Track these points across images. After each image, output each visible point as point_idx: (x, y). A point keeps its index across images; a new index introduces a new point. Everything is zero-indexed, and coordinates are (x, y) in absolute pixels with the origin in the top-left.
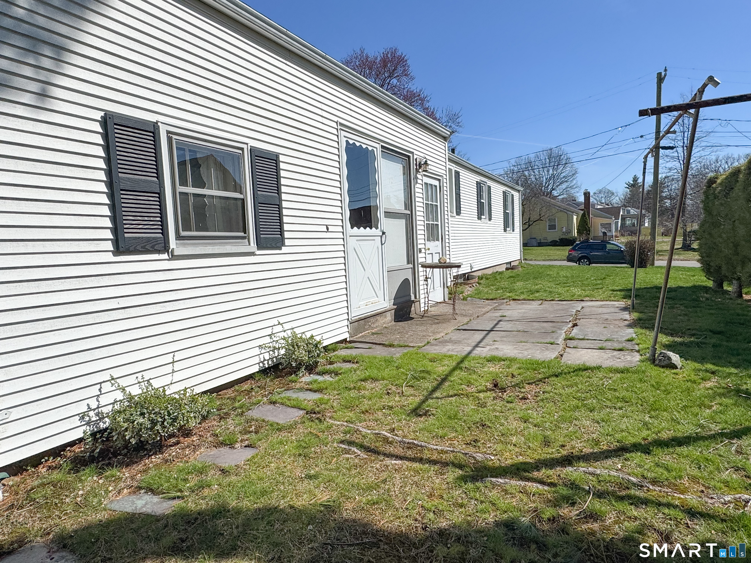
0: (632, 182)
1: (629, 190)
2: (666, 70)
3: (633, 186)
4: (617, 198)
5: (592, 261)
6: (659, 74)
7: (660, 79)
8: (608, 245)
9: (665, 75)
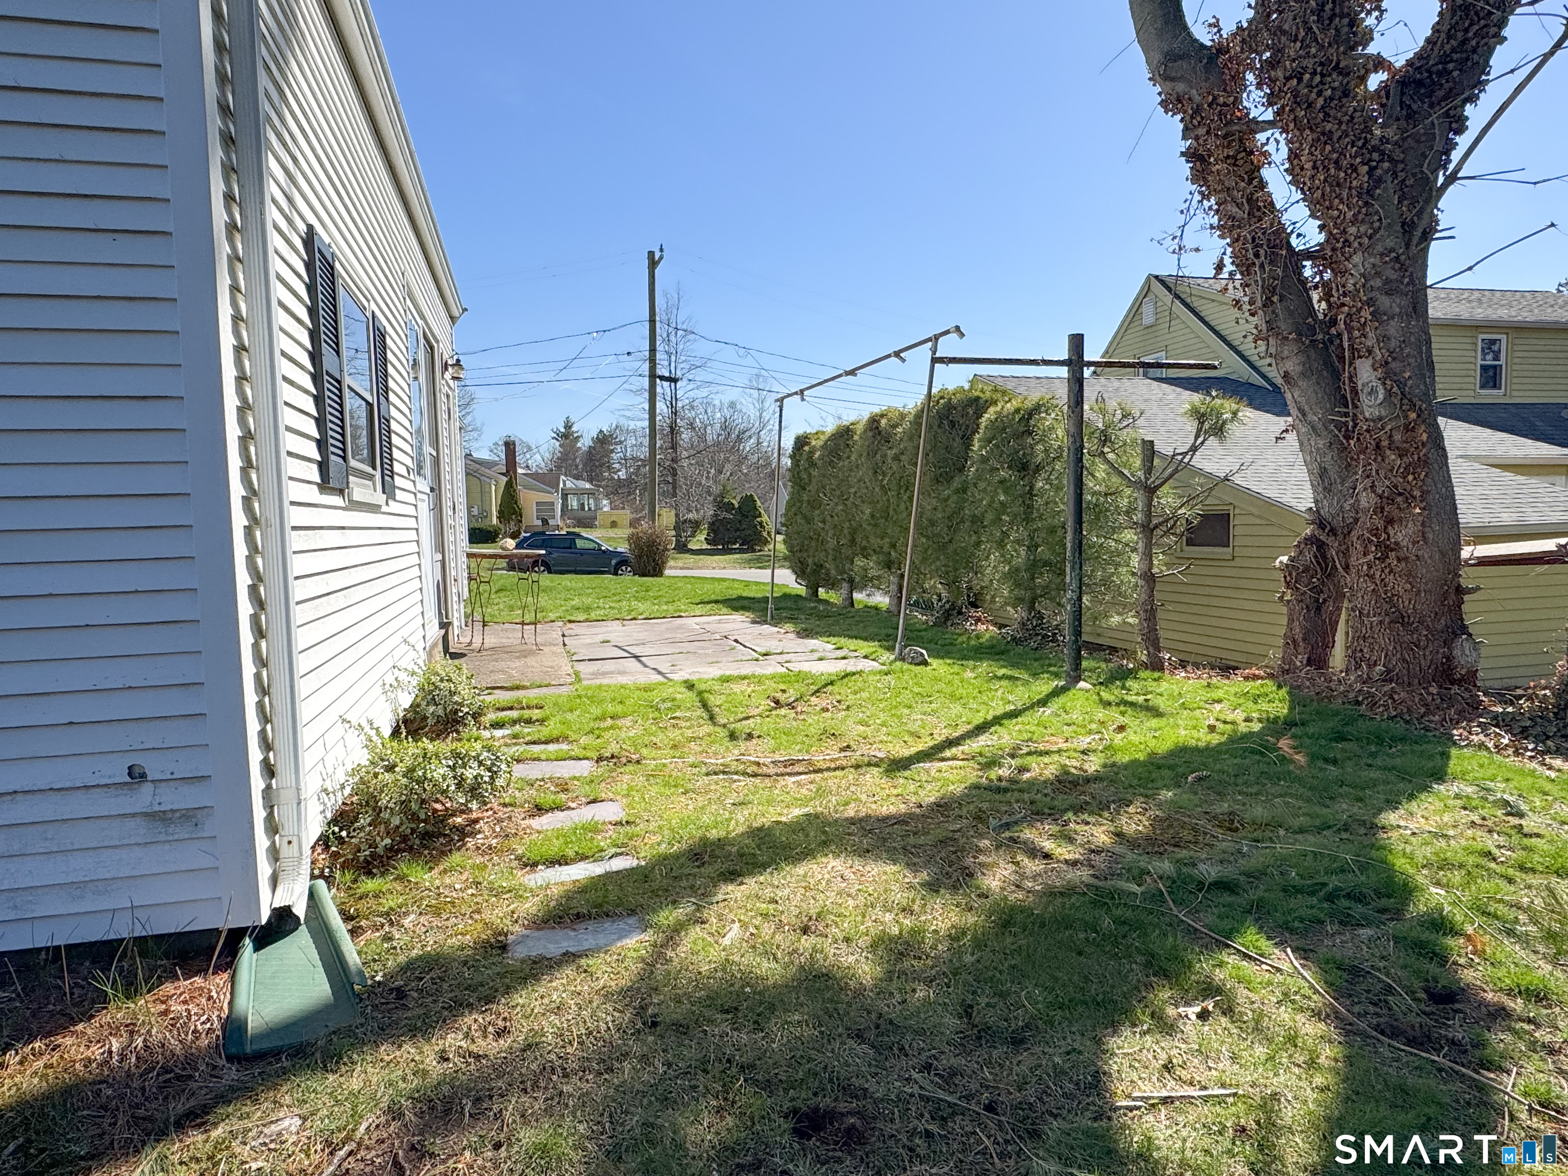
0: (563, 430)
1: (557, 444)
2: (661, 250)
3: (565, 436)
4: (538, 457)
5: (553, 569)
6: (651, 254)
7: (653, 263)
8: (577, 541)
9: (661, 258)
